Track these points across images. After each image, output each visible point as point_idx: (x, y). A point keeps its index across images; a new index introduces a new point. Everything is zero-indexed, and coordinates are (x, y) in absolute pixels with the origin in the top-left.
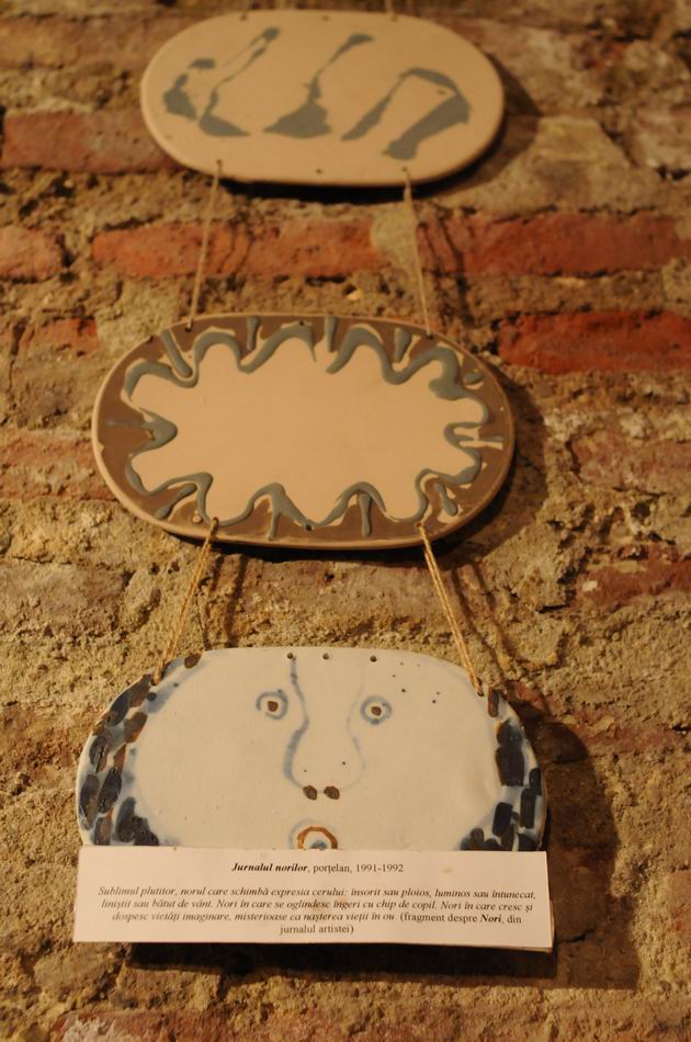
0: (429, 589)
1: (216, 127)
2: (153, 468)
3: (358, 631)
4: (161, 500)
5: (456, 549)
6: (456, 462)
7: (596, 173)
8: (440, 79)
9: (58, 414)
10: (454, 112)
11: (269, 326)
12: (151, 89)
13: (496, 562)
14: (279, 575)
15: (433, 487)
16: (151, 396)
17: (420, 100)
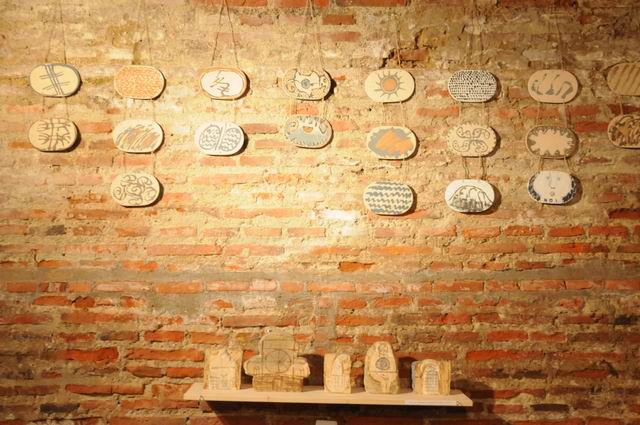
0: (565, 162)
1: (539, 93)
2: (534, 148)
3: (556, 168)
4: (534, 152)
5: (567, 158)
6: (569, 147)
7: (589, 99)
8: (569, 83)
9: (521, 138)
10: (571, 90)
11: (546, 127)
12: (530, 85)
13: (572, 159)
14: (548, 161)
15: (566, 150)
16: (532, 138)
17: (566, 88)
